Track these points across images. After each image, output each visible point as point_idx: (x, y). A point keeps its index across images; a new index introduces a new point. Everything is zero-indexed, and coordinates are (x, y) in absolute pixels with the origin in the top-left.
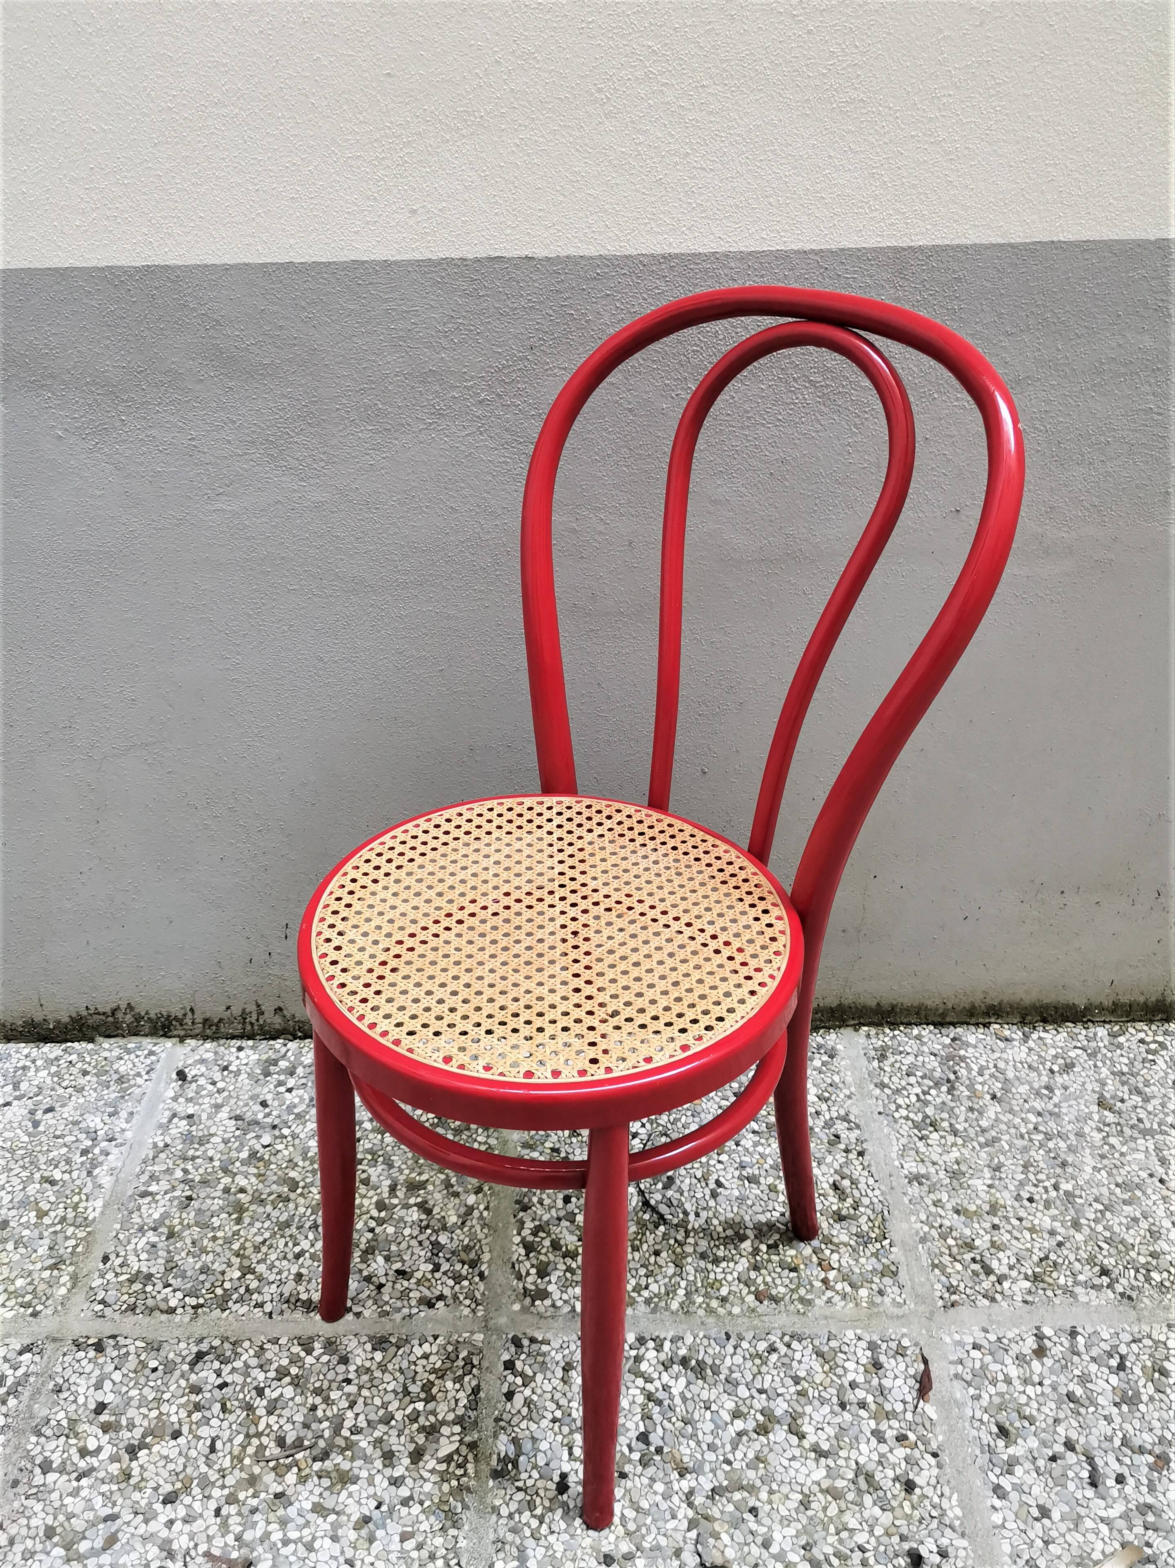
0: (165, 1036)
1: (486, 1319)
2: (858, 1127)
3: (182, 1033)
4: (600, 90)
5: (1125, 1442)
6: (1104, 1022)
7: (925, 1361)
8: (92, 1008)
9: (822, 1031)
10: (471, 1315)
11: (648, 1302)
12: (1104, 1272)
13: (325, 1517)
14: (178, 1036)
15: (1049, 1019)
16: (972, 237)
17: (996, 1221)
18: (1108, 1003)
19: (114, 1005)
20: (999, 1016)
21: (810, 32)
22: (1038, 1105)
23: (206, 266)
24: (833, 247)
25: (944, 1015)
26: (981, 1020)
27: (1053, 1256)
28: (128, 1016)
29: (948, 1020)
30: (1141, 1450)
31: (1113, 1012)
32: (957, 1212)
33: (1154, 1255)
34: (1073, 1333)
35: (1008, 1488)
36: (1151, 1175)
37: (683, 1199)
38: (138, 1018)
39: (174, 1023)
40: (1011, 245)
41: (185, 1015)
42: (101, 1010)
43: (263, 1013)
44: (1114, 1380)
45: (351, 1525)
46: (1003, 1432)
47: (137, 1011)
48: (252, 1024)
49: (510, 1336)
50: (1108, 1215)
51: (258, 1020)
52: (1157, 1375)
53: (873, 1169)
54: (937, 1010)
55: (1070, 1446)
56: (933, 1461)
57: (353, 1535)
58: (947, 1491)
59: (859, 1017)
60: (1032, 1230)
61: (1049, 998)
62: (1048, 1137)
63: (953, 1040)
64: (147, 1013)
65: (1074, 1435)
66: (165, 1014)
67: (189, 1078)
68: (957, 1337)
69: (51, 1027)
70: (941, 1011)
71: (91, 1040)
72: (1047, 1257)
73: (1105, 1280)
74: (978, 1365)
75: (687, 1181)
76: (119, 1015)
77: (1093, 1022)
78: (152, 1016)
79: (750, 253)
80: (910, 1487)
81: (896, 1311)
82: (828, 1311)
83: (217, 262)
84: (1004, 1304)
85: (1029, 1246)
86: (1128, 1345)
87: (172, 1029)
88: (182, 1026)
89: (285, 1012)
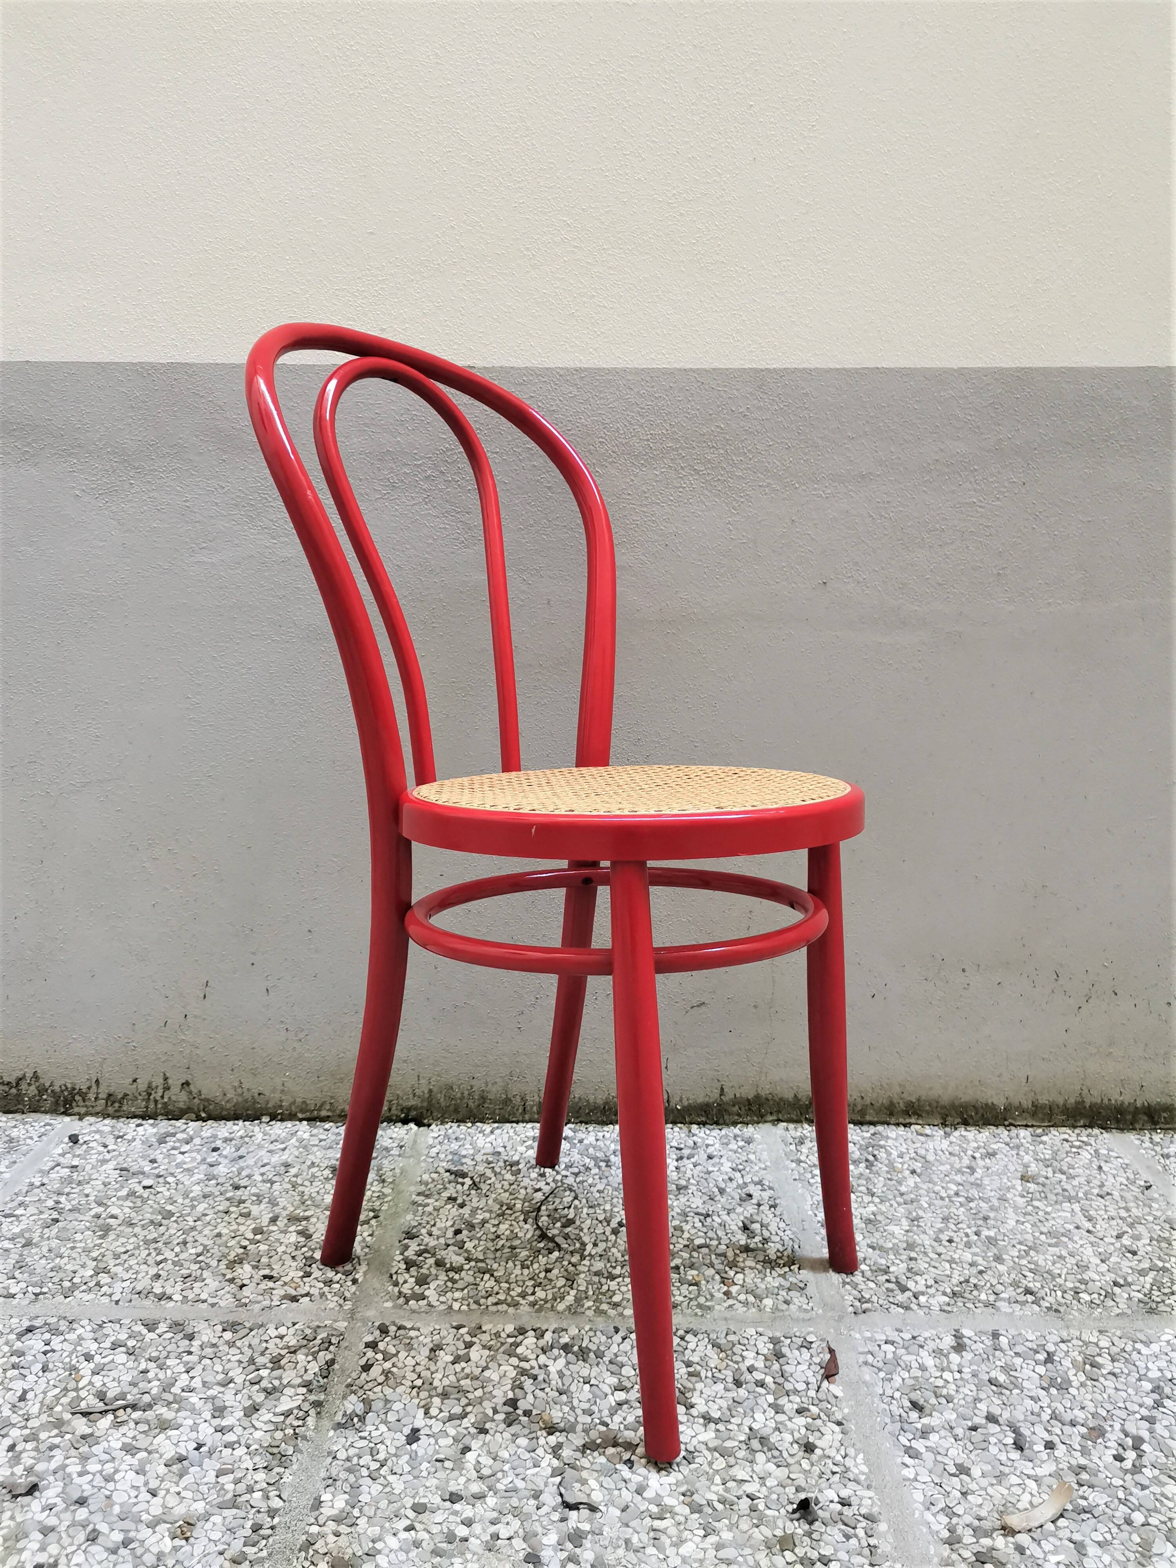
0: (65, 1113)
1: (353, 1312)
2: (770, 1188)
3: (83, 1110)
4: (528, 249)
5: (1054, 1416)
6: (1027, 1126)
7: (831, 1351)
9: (739, 1126)
10: (337, 1308)
11: (533, 1304)
12: (1028, 1292)
13: (133, 1455)
14: (79, 1114)
15: (971, 1121)
16: (814, 363)
17: (913, 1255)
18: (1027, 1104)
19: (19, 1074)
20: (920, 1116)
22: (958, 1178)
23: (217, 364)
24: (706, 366)
25: (863, 1112)
26: (901, 1120)
27: (973, 1280)
28: (33, 1088)
29: (868, 1118)
30: (1073, 1424)
31: (1034, 1115)
32: (873, 1248)
33: (1082, 1281)
34: (996, 1335)
35: (922, 1450)
36: (1078, 1228)
37: (582, 1234)
38: (42, 1090)
39: (77, 1098)
40: (844, 369)
41: (89, 1088)
42: (6, 1079)
43: (169, 1089)
44: (1041, 1370)
45: (163, 1461)
46: (915, 1405)
47: (41, 1081)
48: (156, 1101)
49: (377, 1324)
50: (1032, 1253)
51: (162, 1097)
52: (1088, 1367)
53: (785, 1217)
54: (855, 1105)
55: (991, 1419)
56: (837, 1429)
57: (162, 1470)
58: (851, 1452)
59: (779, 1112)
60: (951, 1261)
61: (967, 1095)
62: (969, 1200)
63: (873, 1134)
64: (51, 1085)
65: (996, 1411)
66: (69, 1086)
67: (81, 1141)
68: (868, 1334)
70: (859, 1108)
72: (967, 1281)
73: (1030, 1298)
74: (890, 1356)
75: (589, 1222)
76: (24, 1086)
77: (1015, 1126)
78: (57, 1088)
79: (643, 370)
80: (809, 1448)
81: (802, 1315)
82: (728, 1314)
83: (227, 362)
84: (921, 1312)
85: (948, 1272)
86: (1056, 1344)
87: (74, 1104)
88: (84, 1101)
89: (192, 1087)
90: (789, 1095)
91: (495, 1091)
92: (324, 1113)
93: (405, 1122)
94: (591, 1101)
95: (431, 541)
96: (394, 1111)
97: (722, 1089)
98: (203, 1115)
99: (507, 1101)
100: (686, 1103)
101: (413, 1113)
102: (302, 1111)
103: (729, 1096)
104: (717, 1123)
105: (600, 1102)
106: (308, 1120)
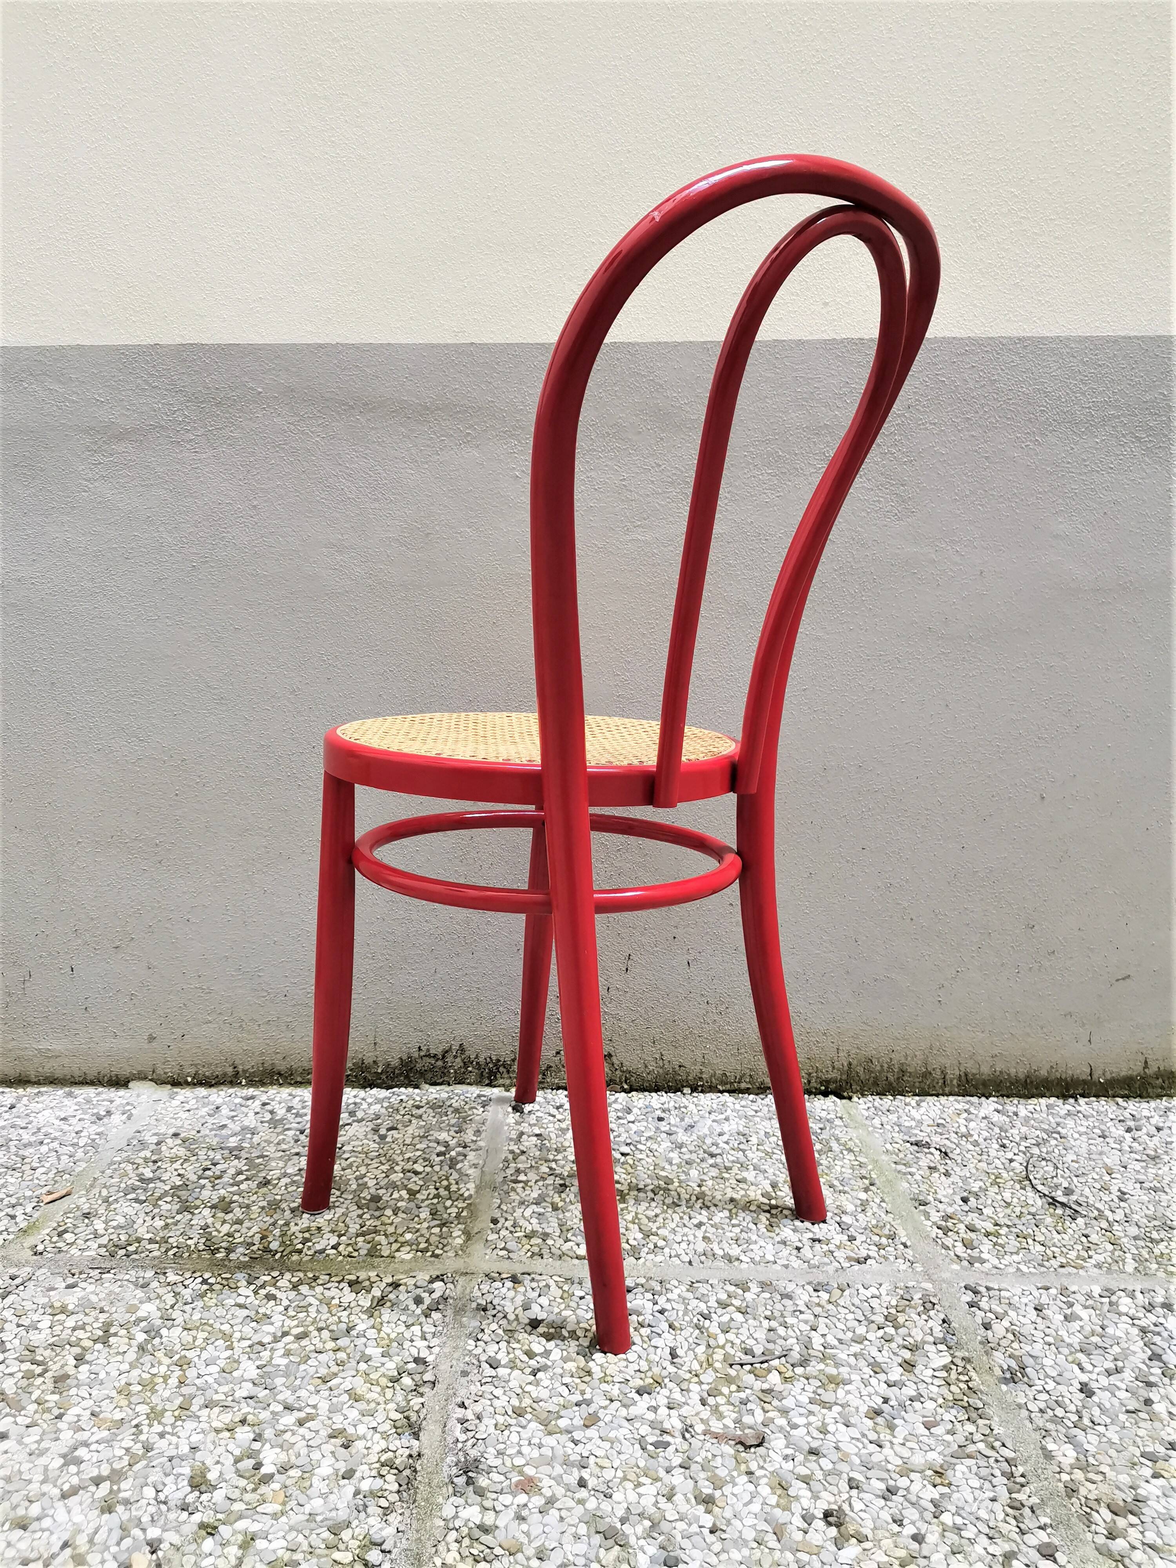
1: (929, 1274)
4: (974, 221)
8: (424, 1048)
10: (910, 1270)
11: (1099, 1267)
13: (830, 1408)
14: (504, 1085)
19: (446, 1046)
21: (1130, 185)
23: (660, 343)
24: (1151, 334)
28: (458, 1060)
37: (1091, 1202)
38: (467, 1062)
39: (502, 1069)
41: (514, 1060)
42: (432, 1052)
45: (862, 1415)
47: (467, 1053)
49: (961, 1285)
57: (868, 1423)
64: (477, 1057)
66: (494, 1058)
69: (379, 1071)
71: (417, 1087)
75: (1088, 1190)
76: (449, 1059)
78: (481, 1060)
79: (1086, 338)
83: (669, 340)
87: (498, 1076)
88: (508, 1072)
89: (614, 1059)
91: (915, 1065)
92: (743, 1085)
93: (825, 1094)
94: (1012, 1075)
95: (863, 514)
96: (814, 1084)
97: (1146, 1062)
98: (626, 1086)
99: (927, 1074)
100: (1108, 1076)
101: (832, 1086)
102: (723, 1083)
103: (1152, 1070)
104: (1141, 1096)
105: (1021, 1076)
106: (729, 1092)
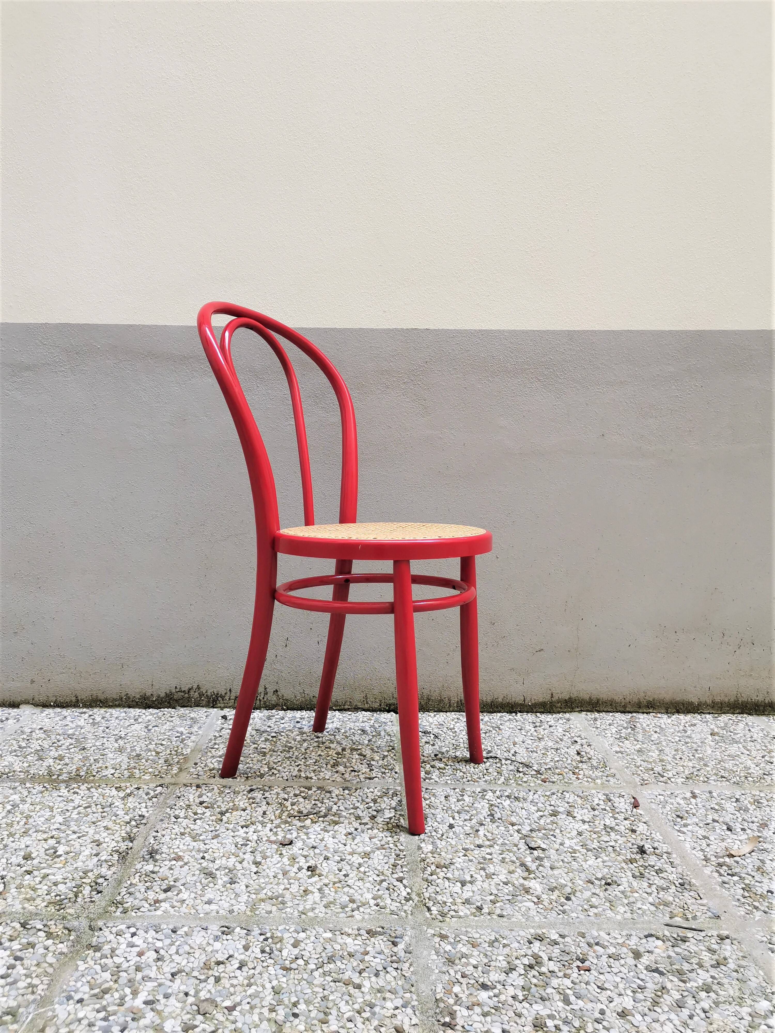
0: (213, 707)
1: (400, 784)
2: (586, 738)
3: (222, 705)
4: (457, 273)
5: (744, 820)
6: (709, 713)
7: (634, 798)
8: (178, 687)
9: (561, 713)
10: (392, 782)
11: (486, 781)
12: (722, 777)
13: (328, 832)
14: (220, 707)
15: (681, 711)
16: (597, 328)
17: (663, 764)
18: (709, 702)
19: (190, 686)
20: (654, 708)
22: (679, 734)
24: (544, 329)
25: (625, 706)
26: (645, 711)
27: (695, 773)
28: (197, 694)
29: (627, 709)
30: (753, 822)
31: (713, 707)
32: (644, 761)
33: (748, 773)
34: (710, 792)
35: (686, 831)
36: (742, 753)
38: (201, 695)
39: (220, 699)
40: (612, 331)
41: (226, 694)
42: (183, 689)
43: (267, 694)
44: (735, 804)
45: (342, 834)
46: (678, 816)
47: (201, 690)
48: (260, 700)
50: (722, 763)
51: (263, 698)
52: (756, 803)
53: (596, 749)
54: (621, 703)
55: (714, 821)
56: (644, 825)
57: (344, 837)
58: (653, 832)
59: (581, 706)
60: (683, 766)
61: (679, 698)
62: (687, 743)
63: (632, 717)
64: (206, 692)
65: (717, 819)
66: (215, 692)
67: (228, 719)
68: (650, 792)
69: (154, 699)
70: (623, 704)
71: (174, 708)
72: (693, 773)
73: (724, 779)
74: (662, 800)
76: (192, 693)
77: (704, 713)
78: (209, 694)
79: (512, 330)
80: (633, 831)
81: (616, 786)
82: (580, 785)
84: (673, 784)
85: (682, 770)
86: (740, 796)
87: (218, 702)
88: (223, 700)
89: (279, 693)
90: (587, 697)
91: (435, 696)
92: (346, 707)
93: (389, 711)
94: (485, 700)
95: (405, 414)
96: (383, 706)
97: (552, 694)
98: (285, 708)
99: (441, 701)
100: (533, 702)
101: (392, 707)
102: (335, 706)
103: (555, 698)
104: (550, 712)
105: (489, 700)
106: (339, 710)
